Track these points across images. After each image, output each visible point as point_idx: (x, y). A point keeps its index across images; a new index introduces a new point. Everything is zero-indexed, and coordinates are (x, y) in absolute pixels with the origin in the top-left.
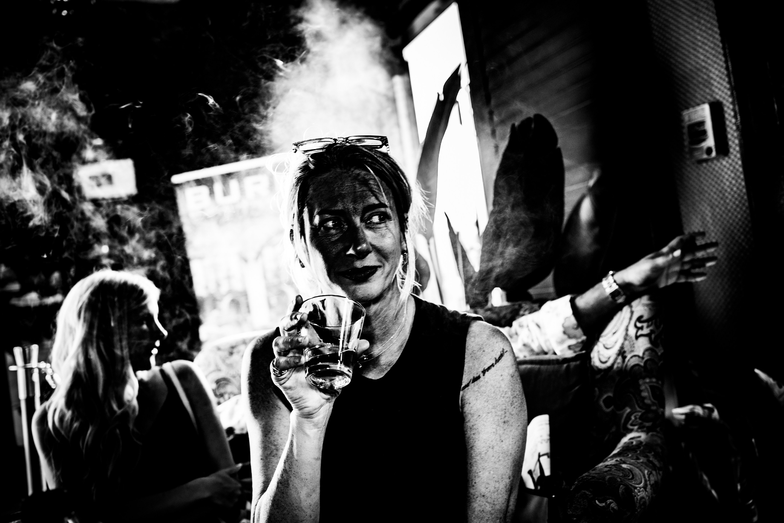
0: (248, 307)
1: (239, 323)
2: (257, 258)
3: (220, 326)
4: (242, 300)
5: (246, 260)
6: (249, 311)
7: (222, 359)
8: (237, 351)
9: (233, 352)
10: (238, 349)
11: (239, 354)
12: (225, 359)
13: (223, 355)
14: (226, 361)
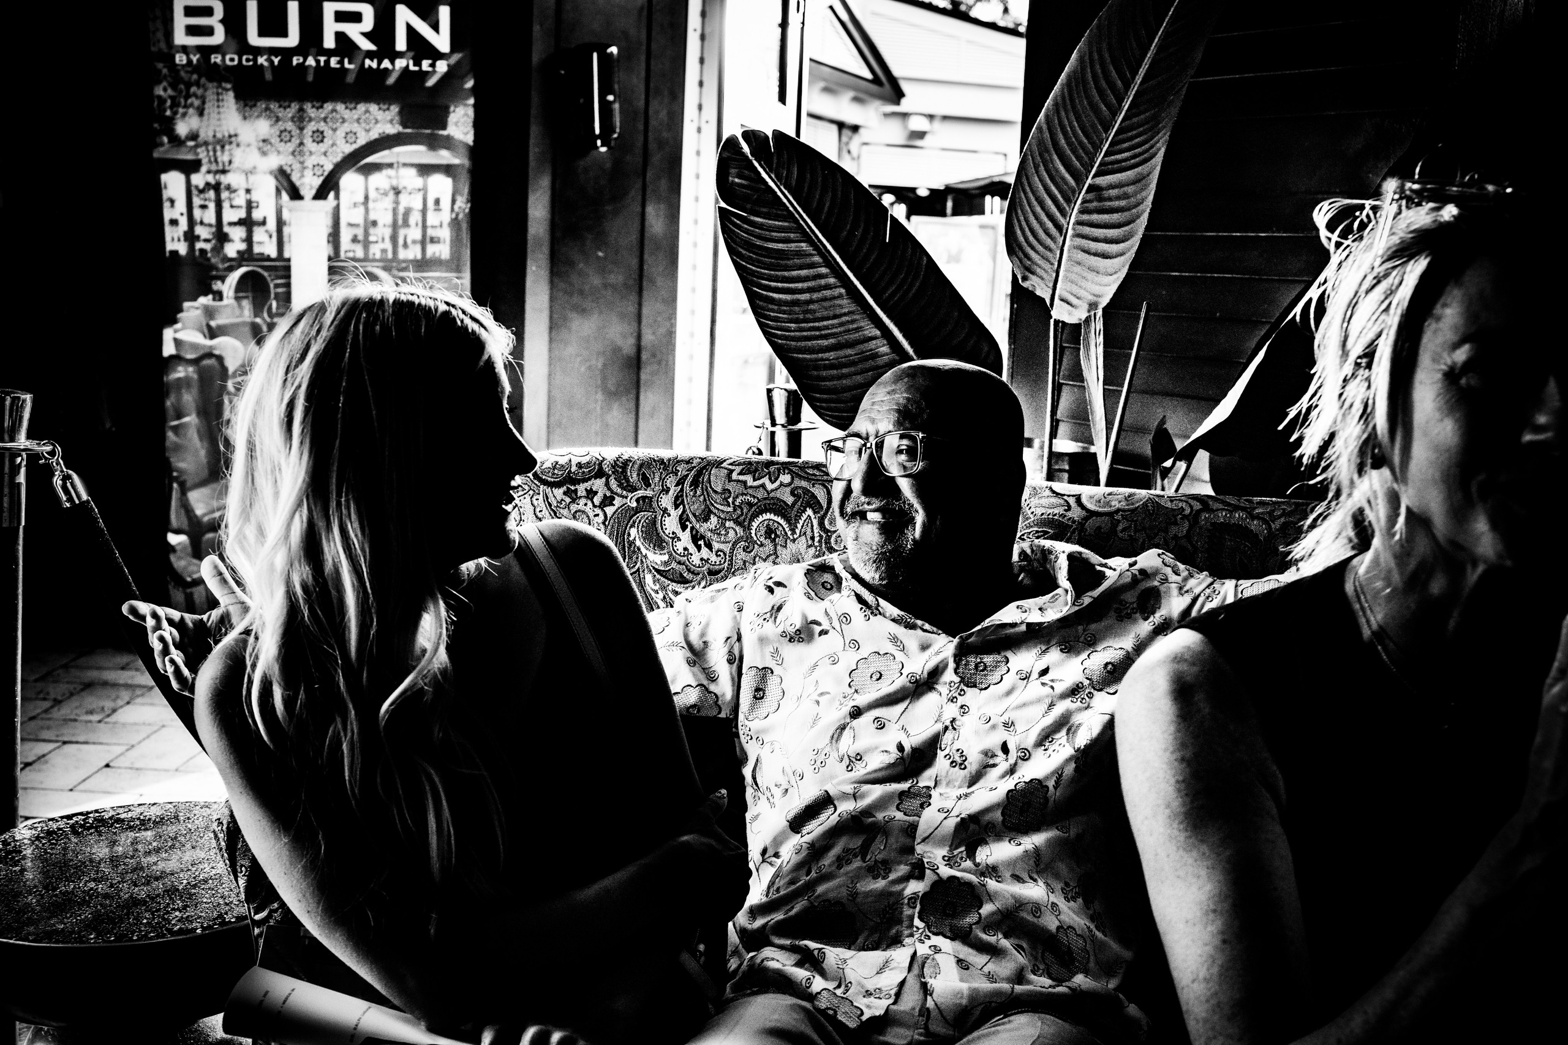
0: (287, 299)
4: (272, 282)
7: (550, 505)
8: (586, 489)
9: (576, 490)
10: (587, 485)
11: (593, 498)
12: (558, 506)
13: (550, 495)
14: (561, 511)
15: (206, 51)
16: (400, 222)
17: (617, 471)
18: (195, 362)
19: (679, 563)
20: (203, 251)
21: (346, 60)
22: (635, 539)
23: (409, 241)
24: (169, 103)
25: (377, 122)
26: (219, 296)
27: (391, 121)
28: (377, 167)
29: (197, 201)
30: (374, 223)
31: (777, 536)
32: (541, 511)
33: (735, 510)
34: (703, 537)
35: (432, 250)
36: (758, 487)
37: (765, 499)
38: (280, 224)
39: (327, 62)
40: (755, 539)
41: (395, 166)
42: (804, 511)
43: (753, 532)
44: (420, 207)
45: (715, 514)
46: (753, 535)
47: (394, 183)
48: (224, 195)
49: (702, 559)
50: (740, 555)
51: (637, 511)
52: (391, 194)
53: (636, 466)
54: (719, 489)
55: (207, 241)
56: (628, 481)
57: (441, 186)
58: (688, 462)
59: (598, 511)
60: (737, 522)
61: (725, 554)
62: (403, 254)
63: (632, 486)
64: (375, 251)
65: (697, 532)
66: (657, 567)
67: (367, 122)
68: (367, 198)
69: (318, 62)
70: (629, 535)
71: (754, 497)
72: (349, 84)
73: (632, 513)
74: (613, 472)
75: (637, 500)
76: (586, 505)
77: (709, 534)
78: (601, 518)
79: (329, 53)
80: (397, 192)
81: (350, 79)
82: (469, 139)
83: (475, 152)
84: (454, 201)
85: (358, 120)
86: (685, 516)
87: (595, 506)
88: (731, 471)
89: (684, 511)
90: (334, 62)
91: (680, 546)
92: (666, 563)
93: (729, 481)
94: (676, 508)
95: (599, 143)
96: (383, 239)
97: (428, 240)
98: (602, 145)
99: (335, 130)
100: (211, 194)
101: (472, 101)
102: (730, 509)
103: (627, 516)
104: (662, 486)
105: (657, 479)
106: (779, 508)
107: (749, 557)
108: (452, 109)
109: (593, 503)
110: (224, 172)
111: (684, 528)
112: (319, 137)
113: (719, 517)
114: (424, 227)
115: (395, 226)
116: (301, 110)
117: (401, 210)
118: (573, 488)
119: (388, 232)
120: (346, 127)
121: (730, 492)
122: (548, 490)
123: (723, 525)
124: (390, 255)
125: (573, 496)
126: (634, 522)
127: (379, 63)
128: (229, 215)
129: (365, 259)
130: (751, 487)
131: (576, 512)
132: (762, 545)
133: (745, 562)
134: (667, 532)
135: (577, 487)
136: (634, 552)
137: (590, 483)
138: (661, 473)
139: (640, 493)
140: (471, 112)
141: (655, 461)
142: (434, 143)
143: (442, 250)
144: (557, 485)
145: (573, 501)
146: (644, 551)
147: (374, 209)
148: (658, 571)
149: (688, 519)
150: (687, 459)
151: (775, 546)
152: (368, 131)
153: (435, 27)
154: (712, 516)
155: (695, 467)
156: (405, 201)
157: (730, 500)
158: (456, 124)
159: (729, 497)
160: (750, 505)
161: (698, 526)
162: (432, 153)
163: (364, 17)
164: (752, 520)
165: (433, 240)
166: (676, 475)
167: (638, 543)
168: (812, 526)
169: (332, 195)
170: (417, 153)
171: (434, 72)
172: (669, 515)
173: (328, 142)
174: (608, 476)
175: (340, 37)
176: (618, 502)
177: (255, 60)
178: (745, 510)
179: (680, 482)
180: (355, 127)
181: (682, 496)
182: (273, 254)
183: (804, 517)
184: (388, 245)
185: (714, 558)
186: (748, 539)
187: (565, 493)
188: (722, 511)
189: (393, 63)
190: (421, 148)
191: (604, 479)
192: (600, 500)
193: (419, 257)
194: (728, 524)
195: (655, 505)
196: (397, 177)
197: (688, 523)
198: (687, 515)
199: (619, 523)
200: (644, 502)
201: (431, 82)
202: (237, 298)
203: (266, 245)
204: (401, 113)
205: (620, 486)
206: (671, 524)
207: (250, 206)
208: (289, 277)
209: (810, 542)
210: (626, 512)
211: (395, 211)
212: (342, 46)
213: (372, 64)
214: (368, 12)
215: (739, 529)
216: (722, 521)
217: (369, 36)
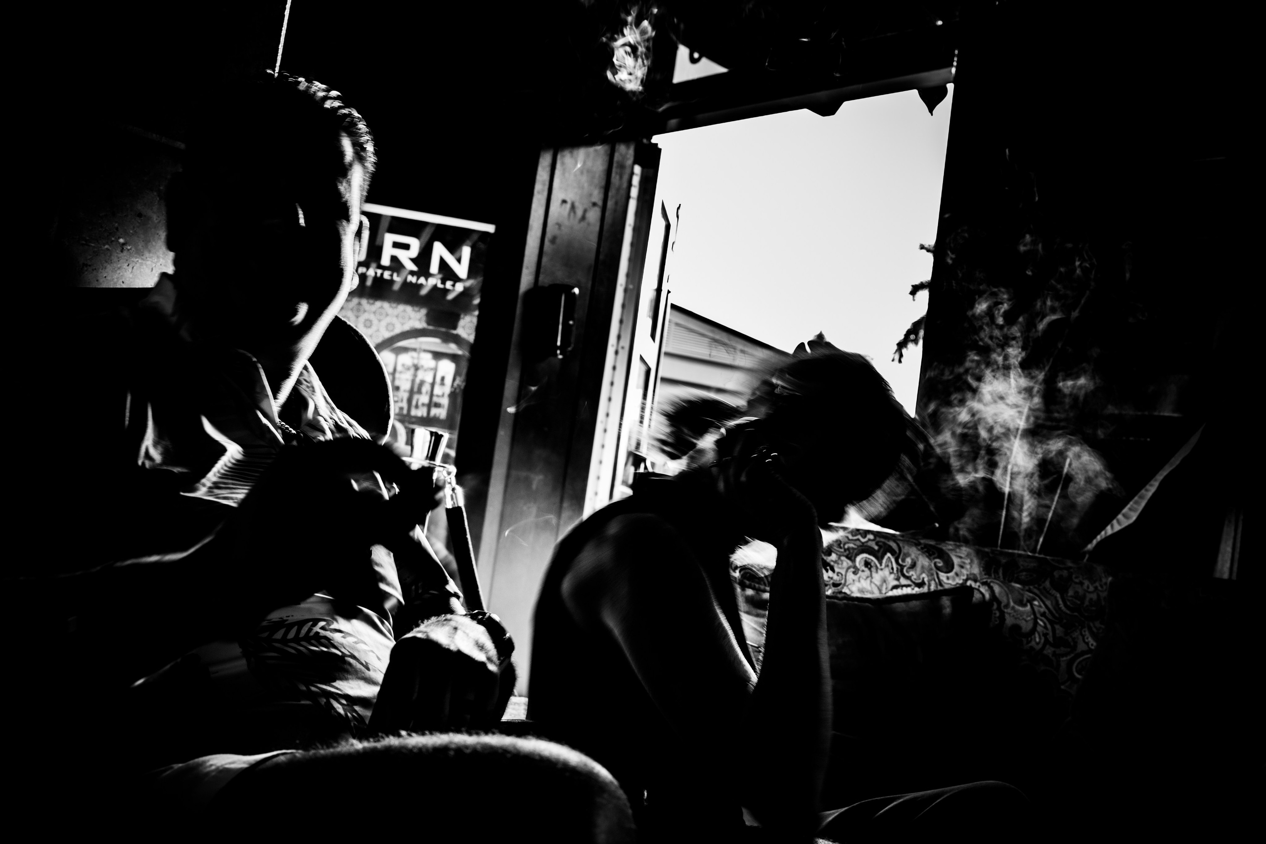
16: (416, 389)
21: (395, 275)
23: (420, 403)
25: (410, 318)
27: (420, 320)
28: (405, 350)
30: (398, 388)
31: (871, 567)
34: (829, 564)
35: (434, 412)
39: (382, 274)
40: (859, 567)
41: (418, 350)
42: (886, 554)
43: (857, 563)
46: (857, 565)
47: (416, 362)
49: (829, 577)
50: (850, 576)
52: (412, 371)
57: (447, 368)
60: (848, 557)
61: (842, 575)
62: (414, 412)
67: (403, 318)
68: (395, 370)
69: (376, 273)
72: (395, 292)
77: (832, 563)
79: (384, 268)
80: (417, 368)
81: (396, 287)
82: (471, 338)
83: (475, 348)
84: (454, 380)
85: (397, 316)
90: (387, 275)
95: (558, 352)
96: (402, 401)
97: (433, 404)
98: (561, 354)
99: (380, 321)
101: (477, 313)
102: (842, 550)
106: (870, 551)
107: (856, 577)
108: (462, 316)
112: (369, 324)
114: (432, 395)
115: (412, 392)
116: (359, 304)
117: (418, 381)
119: (405, 396)
120: (388, 320)
124: (405, 412)
127: (418, 279)
132: (863, 571)
133: (854, 580)
140: (475, 320)
142: (446, 338)
143: (441, 413)
147: (399, 379)
151: (871, 572)
152: (403, 324)
153: (459, 260)
156: (421, 375)
157: (842, 545)
158: (464, 327)
162: (444, 345)
163: (412, 248)
164: (855, 557)
165: (437, 405)
168: (892, 563)
170: (434, 343)
171: (454, 290)
173: (374, 328)
175: (394, 259)
178: (851, 552)
180: (394, 320)
183: (886, 557)
184: (405, 405)
185: (835, 577)
186: (855, 567)
189: (427, 280)
190: (437, 340)
193: (425, 415)
196: (418, 358)
201: (450, 297)
204: (428, 315)
209: (891, 571)
211: (413, 381)
212: (394, 264)
213: (412, 279)
214: (415, 244)
215: (849, 562)
216: (839, 556)
217: (413, 260)
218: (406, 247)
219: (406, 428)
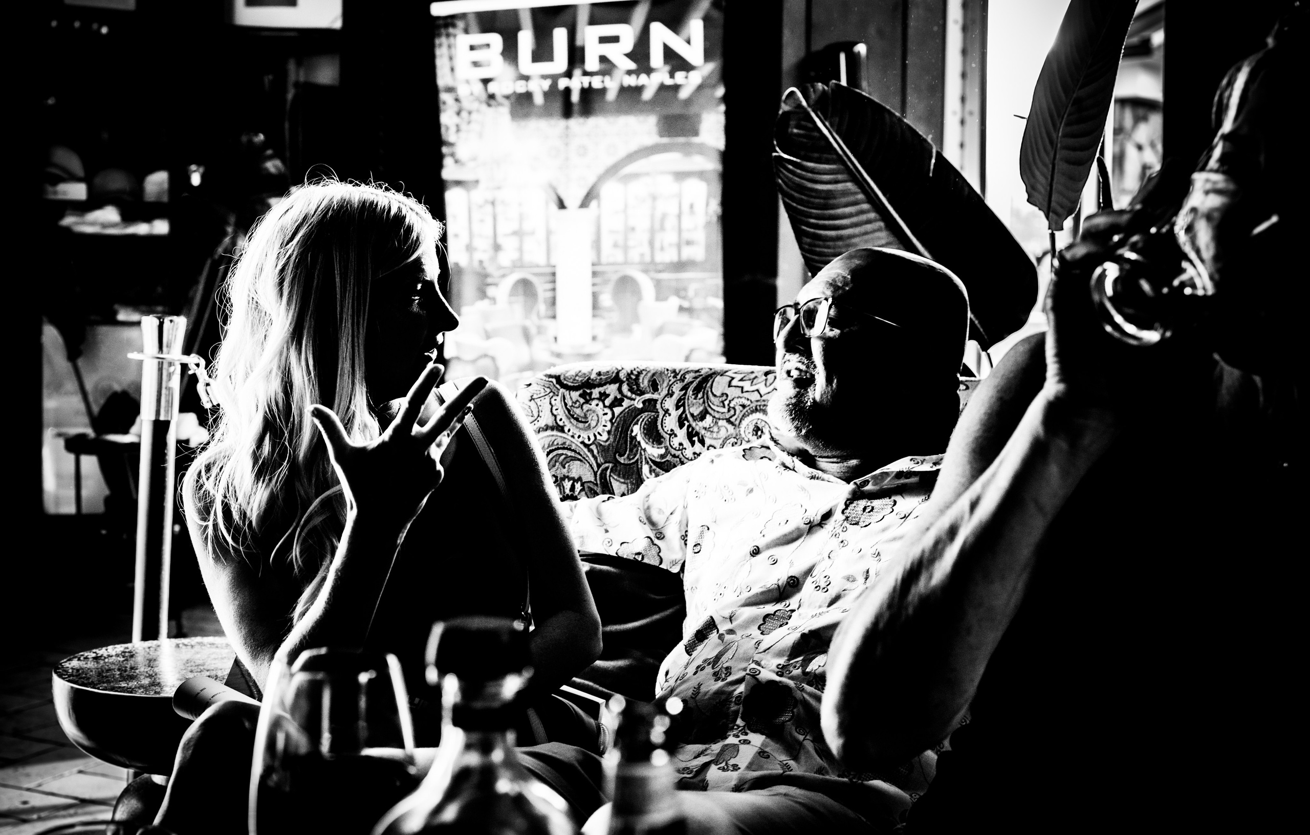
0: (553, 302)
1: (527, 336)
2: (584, 204)
3: (488, 336)
4: (542, 287)
5: (562, 205)
6: (554, 317)
7: (566, 404)
8: (600, 393)
9: (591, 393)
10: (602, 389)
11: (605, 399)
12: (572, 406)
13: (567, 397)
14: (575, 409)
15: (486, 81)
16: (657, 226)
17: (631, 378)
18: (474, 361)
19: (674, 456)
20: (481, 262)
21: (607, 80)
22: (636, 435)
23: (665, 244)
24: (453, 129)
25: (636, 133)
26: (494, 300)
27: (650, 133)
28: (635, 176)
29: (476, 216)
30: (633, 229)
32: (557, 409)
33: (729, 411)
34: (697, 434)
35: (688, 253)
36: (753, 391)
37: (757, 401)
38: (549, 233)
39: (590, 83)
40: (743, 435)
41: (652, 174)
43: (742, 430)
44: (676, 211)
45: (710, 414)
46: (742, 432)
47: (652, 190)
48: (499, 208)
49: (694, 453)
51: (642, 411)
52: (649, 201)
53: (650, 375)
54: (718, 393)
55: (485, 251)
56: (638, 385)
57: (696, 190)
58: (698, 371)
59: (607, 410)
60: (728, 421)
62: (659, 257)
63: (640, 391)
64: (634, 255)
65: (693, 429)
66: (653, 459)
67: (627, 134)
68: (626, 206)
69: (582, 83)
70: (632, 431)
71: (748, 399)
72: (610, 103)
73: (637, 412)
74: (627, 379)
75: (644, 402)
76: (597, 405)
77: (703, 432)
78: (610, 416)
79: (592, 74)
80: (654, 198)
81: (611, 96)
82: (721, 144)
83: (727, 157)
84: (707, 204)
85: (619, 133)
86: (684, 416)
87: (605, 406)
88: (733, 378)
89: (684, 411)
90: (597, 82)
91: (675, 442)
92: (662, 456)
93: (730, 386)
94: (677, 409)
96: (641, 244)
97: (684, 242)
99: (597, 144)
100: (489, 208)
101: (722, 108)
102: (725, 410)
103: (632, 415)
104: (668, 391)
105: (665, 384)
108: (703, 116)
109: (604, 404)
110: (499, 188)
111: (681, 426)
112: (583, 151)
113: (714, 417)
114: (680, 231)
115: (652, 232)
116: (567, 128)
117: (658, 215)
118: (588, 391)
119: (646, 237)
120: (607, 141)
121: (727, 396)
122: (567, 393)
123: (716, 423)
124: (647, 258)
125: (587, 397)
126: (638, 420)
127: (637, 79)
128: (504, 228)
129: (626, 263)
130: (747, 392)
131: (588, 411)
134: (666, 429)
135: (593, 390)
136: (635, 446)
137: (605, 387)
138: (670, 381)
139: (647, 396)
140: (722, 117)
141: (668, 370)
142: (687, 150)
143: (697, 252)
144: (575, 389)
145: (587, 402)
146: (643, 445)
147: (633, 215)
148: (654, 462)
149: (686, 419)
150: (697, 369)
152: (627, 143)
154: (708, 416)
155: (702, 375)
156: (661, 207)
157: (726, 403)
158: (708, 131)
159: (726, 400)
160: (744, 406)
161: (694, 424)
162: (688, 160)
163: (624, 39)
164: (742, 419)
165: (688, 243)
166: (683, 381)
167: (639, 438)
169: (593, 204)
170: (673, 160)
171: (688, 84)
172: (670, 415)
173: (590, 155)
174: (621, 382)
175: (603, 59)
176: (626, 403)
177: (527, 86)
178: (737, 412)
179: (685, 388)
180: (616, 140)
181: (684, 399)
182: (541, 260)
184: (646, 250)
186: (737, 435)
187: (580, 396)
188: (718, 412)
189: (649, 77)
190: (678, 156)
191: (617, 385)
192: (610, 401)
193: (675, 259)
194: (721, 423)
195: (658, 406)
196: (654, 184)
197: (686, 422)
198: (686, 415)
199: (625, 421)
200: (650, 403)
201: (684, 94)
202: (510, 303)
203: (535, 255)
204: (659, 123)
205: (631, 390)
206: (671, 423)
207: (521, 218)
208: (554, 282)
210: (632, 412)
211: (652, 217)
212: (604, 66)
213: (631, 81)
214: (627, 34)
215: (730, 427)
216: (716, 420)
217: (628, 55)
218: (615, 39)
219: (652, 279)
